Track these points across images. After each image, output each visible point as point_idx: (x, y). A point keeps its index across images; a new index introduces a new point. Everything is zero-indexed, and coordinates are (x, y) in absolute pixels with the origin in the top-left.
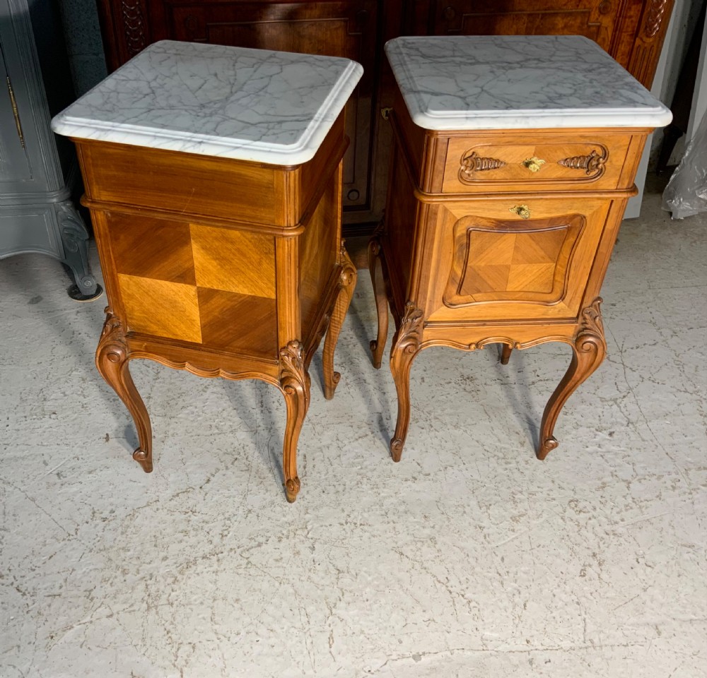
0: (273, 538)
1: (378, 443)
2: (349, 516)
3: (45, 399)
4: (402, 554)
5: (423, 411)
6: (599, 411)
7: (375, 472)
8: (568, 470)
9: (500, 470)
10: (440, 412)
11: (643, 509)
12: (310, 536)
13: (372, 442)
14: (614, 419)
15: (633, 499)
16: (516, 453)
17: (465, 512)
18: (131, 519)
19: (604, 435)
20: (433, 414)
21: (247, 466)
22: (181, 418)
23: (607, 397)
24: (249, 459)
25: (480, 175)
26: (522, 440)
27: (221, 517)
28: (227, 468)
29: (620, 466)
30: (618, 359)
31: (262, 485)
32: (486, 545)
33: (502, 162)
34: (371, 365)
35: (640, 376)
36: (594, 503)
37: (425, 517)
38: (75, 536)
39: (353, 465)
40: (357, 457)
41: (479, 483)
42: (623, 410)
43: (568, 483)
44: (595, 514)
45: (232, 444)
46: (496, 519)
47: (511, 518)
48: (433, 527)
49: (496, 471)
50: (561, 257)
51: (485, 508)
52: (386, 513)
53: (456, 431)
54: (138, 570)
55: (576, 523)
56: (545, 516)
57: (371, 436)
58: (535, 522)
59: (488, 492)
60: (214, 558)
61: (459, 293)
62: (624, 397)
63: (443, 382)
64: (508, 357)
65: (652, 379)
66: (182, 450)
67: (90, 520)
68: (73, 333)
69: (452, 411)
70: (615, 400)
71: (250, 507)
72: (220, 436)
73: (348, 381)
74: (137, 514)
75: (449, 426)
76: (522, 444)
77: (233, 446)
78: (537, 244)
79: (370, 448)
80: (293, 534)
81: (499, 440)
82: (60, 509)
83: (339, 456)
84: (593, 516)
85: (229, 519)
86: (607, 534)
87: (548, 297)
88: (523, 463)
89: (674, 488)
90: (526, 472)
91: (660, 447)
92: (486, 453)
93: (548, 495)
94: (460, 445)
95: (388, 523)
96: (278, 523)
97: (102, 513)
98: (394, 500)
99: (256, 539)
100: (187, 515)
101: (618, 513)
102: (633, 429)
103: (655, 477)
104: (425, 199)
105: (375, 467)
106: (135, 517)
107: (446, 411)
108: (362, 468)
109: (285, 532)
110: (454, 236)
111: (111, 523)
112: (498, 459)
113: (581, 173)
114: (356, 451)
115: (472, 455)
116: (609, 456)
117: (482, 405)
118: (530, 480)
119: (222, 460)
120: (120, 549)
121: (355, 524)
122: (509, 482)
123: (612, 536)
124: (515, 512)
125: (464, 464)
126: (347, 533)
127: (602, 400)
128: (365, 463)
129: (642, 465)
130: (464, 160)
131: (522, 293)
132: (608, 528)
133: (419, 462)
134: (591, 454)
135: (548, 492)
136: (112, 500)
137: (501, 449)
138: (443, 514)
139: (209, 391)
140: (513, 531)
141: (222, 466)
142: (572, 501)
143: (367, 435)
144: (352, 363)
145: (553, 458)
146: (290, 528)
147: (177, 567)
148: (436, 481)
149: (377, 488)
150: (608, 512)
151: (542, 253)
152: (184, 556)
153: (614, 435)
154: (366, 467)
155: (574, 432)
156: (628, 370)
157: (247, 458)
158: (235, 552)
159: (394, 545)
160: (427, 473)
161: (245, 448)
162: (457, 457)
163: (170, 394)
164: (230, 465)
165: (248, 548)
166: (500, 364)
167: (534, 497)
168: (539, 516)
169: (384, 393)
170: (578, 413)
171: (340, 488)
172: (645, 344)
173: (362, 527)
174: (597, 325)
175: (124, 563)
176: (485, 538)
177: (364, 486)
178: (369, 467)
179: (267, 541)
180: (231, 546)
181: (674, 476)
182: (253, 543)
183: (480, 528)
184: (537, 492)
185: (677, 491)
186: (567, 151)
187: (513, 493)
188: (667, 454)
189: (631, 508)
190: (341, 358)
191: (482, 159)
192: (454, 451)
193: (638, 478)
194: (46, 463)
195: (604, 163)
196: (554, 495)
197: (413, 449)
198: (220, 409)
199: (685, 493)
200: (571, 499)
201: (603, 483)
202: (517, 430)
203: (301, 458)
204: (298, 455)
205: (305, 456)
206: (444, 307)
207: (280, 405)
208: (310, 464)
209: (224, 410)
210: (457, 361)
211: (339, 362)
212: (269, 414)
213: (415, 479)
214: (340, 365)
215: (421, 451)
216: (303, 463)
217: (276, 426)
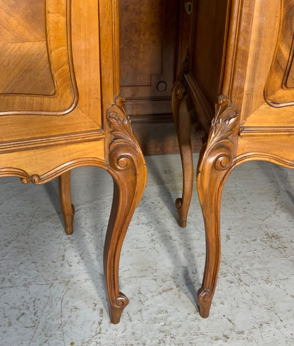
1: (184, 297)
7: (180, 329)
10: (248, 267)
13: (177, 296)
20: (241, 268)
21: (34, 322)
24: (37, 314)
34: (177, 225)
39: (155, 320)
40: (160, 312)
45: (23, 297)
53: (268, 286)
57: (176, 289)
63: (248, 240)
69: (261, 266)
72: (11, 289)
73: (154, 238)
75: (260, 281)
77: (23, 300)
79: (174, 302)
83: (140, 311)
94: (274, 300)
105: (180, 323)
107: (255, 266)
108: (165, 325)
114: (160, 305)
115: (289, 311)
117: (291, 261)
119: (6, 315)
125: (281, 321)
128: (170, 319)
133: (230, 318)
139: (11, 246)
143: (171, 289)
144: (158, 223)
148: (252, 341)
154: (170, 323)
157: (35, 313)
161: (37, 302)
162: (272, 314)
164: (14, 321)
169: (190, 249)
178: (174, 323)
190: (148, 218)
192: (268, 307)
197: (222, 303)
198: (19, 263)
203: (97, 312)
204: (95, 310)
205: (102, 311)
206: (265, 106)
207: (82, 258)
208: (106, 320)
209: (21, 263)
210: (260, 222)
211: (146, 222)
212: (68, 267)
213: (227, 337)
214: (146, 224)
215: (231, 306)
216: (97, 318)
217: (75, 279)
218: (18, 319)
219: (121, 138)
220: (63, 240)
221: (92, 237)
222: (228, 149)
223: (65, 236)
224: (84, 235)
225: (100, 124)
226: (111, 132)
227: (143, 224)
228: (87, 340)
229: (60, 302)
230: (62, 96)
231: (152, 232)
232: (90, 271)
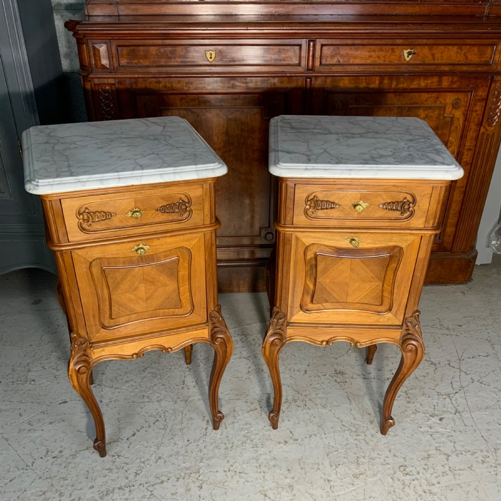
0: (173, 478)
1: (263, 415)
2: (232, 466)
3: (29, 371)
4: (266, 496)
5: (301, 394)
6: (435, 402)
7: (257, 436)
8: (403, 443)
9: (351, 440)
10: (314, 396)
11: (456, 476)
12: (200, 478)
13: (259, 414)
14: (446, 409)
15: (450, 468)
16: (365, 428)
17: (319, 469)
18: (73, 458)
19: (436, 420)
20: (308, 397)
21: (164, 426)
22: (123, 389)
23: (443, 392)
24: (167, 421)
25: (320, 213)
26: (372, 419)
27: (138, 461)
28: (149, 426)
29: (444, 443)
30: (457, 366)
31: (172, 440)
32: (331, 493)
33: (336, 204)
35: (472, 378)
36: (418, 469)
37: (289, 470)
38: (31, 467)
39: (242, 429)
40: (246, 424)
41: (334, 449)
42: (454, 402)
43: (401, 453)
44: (418, 477)
45: (157, 409)
46: (341, 475)
47: (353, 475)
48: (293, 478)
49: (348, 441)
50: (387, 278)
51: (334, 466)
52: (260, 466)
53: (323, 411)
54: (71, 494)
55: (403, 483)
56: (379, 475)
57: (259, 409)
58: (370, 479)
59: (339, 455)
60: (127, 490)
61: (312, 302)
62: (456, 393)
63: (320, 374)
64: (372, 359)
65: (480, 381)
66: (120, 412)
67: (44, 457)
68: (59, 326)
69: (323, 396)
70: (448, 395)
71: (160, 455)
72: (149, 403)
73: (250, 370)
74: (78, 455)
75: (319, 406)
76: (371, 422)
77: (157, 411)
78: (367, 267)
79: (257, 418)
80: (188, 476)
81: (354, 419)
82: (24, 448)
83: (233, 423)
84: (416, 479)
85: (144, 463)
86: (425, 492)
87: (380, 308)
88: (369, 436)
89: (483, 462)
90: (370, 443)
91: (478, 431)
92: (343, 427)
93: (385, 460)
94: (324, 420)
95: (260, 472)
96: (179, 468)
97: (53, 452)
98: (268, 457)
99: (161, 478)
100: (114, 458)
101: (436, 477)
102: (459, 417)
103: (471, 453)
104: (281, 229)
105: (258, 432)
106: (77, 456)
107: (319, 396)
108: (248, 433)
109: (182, 474)
110: (305, 259)
111: (58, 459)
112: (351, 432)
113: (397, 214)
114: (246, 419)
115: (332, 428)
116: (437, 435)
117: (346, 392)
118: (372, 449)
119: (147, 420)
120: (61, 478)
121: (235, 472)
122: (356, 449)
123: (428, 494)
124: (357, 471)
125: (325, 434)
126: (228, 478)
127: (439, 394)
128: (251, 429)
129: (462, 443)
130: (308, 201)
131: (359, 304)
132: (426, 488)
133: (292, 430)
134: (423, 433)
135: (385, 459)
136: (62, 444)
137: (355, 425)
138: (302, 469)
139: (147, 371)
140: (353, 484)
141: (146, 425)
142: (402, 466)
143: (256, 409)
144: (256, 357)
145: (393, 434)
146: (187, 472)
147: (99, 494)
148: (301, 445)
149: (257, 447)
150: (428, 476)
151: (372, 275)
152: (106, 487)
153: (444, 421)
154: (251, 432)
155: (413, 416)
156: (462, 374)
157: (165, 420)
158: (144, 486)
159: (262, 489)
160: (296, 438)
161: (166, 413)
162: (320, 429)
163: (119, 372)
164: (152, 425)
165: (153, 483)
166: (366, 364)
167: (374, 461)
168: (375, 475)
170: (417, 402)
171: (229, 446)
172: (479, 356)
173: (240, 474)
174: (416, 331)
175: (62, 488)
176: (331, 488)
177: (247, 445)
178: (254, 432)
179: (169, 479)
180: (141, 482)
181: (485, 453)
182: (158, 481)
183: (328, 481)
184: (377, 458)
185: (485, 465)
186: (385, 197)
187: (358, 457)
188: (482, 437)
189: (447, 475)
190: (248, 353)
191: (322, 201)
192: (319, 425)
193: (456, 453)
194: (21, 415)
195: (413, 207)
196: (388, 460)
197: (289, 421)
198: (153, 385)
199: (491, 466)
200: (402, 464)
201: (429, 455)
202: (370, 413)
203: (205, 422)
204: (203, 420)
205: (208, 421)
206: (301, 312)
207: (197, 384)
208: (211, 427)
209: (155, 385)
210: (334, 360)
211: (246, 356)
212: (187, 390)
213: (286, 442)
214: (246, 358)
215: (294, 422)
216: (205, 426)
217: (191, 399)
218: (154, 423)
219: (218, 327)
220: (184, 369)
221: (205, 367)
222: (280, 334)
223: (185, 366)
224: (199, 366)
225: (206, 319)
226: (213, 324)
227: (243, 358)
228: (197, 439)
229: (181, 414)
230: (185, 307)
231: (250, 365)
232: (202, 394)
